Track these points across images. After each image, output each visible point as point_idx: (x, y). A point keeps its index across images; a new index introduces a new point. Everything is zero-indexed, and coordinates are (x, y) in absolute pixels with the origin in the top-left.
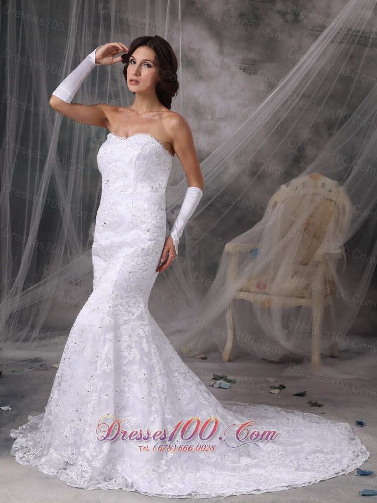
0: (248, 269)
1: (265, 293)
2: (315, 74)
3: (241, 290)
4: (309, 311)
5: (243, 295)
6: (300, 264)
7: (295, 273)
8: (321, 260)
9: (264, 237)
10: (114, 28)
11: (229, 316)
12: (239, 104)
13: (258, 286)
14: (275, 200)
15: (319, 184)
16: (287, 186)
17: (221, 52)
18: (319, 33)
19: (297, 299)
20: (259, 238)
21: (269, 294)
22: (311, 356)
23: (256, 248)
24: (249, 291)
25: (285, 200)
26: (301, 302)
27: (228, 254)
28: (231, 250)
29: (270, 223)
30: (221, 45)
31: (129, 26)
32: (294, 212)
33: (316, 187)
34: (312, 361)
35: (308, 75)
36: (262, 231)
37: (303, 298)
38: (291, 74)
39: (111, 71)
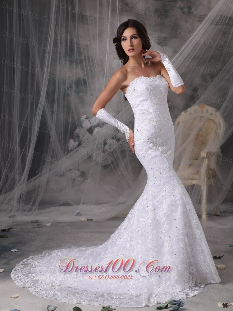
4: (199, 188)
6: (193, 159)
7: (190, 165)
8: (206, 156)
14: (178, 121)
15: (205, 110)
16: (185, 113)
18: (203, 19)
19: (192, 180)
22: (201, 215)
25: (184, 121)
26: (194, 182)
32: (190, 127)
33: (202, 112)
34: (202, 218)
37: (195, 179)
38: (187, 44)
39: (78, 47)
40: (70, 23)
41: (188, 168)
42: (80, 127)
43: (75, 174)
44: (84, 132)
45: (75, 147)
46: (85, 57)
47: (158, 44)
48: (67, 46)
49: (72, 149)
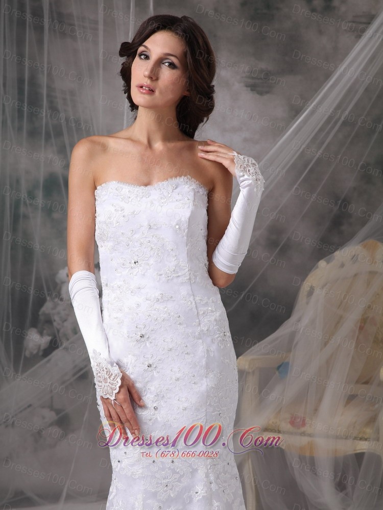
0: (274, 395)
1: (303, 434)
2: (361, 91)
3: (266, 430)
6: (357, 382)
9: (297, 343)
10: (49, 29)
12: (246, 140)
13: (292, 423)
21: (310, 435)
23: (286, 361)
25: (326, 284)
31: (73, 25)
35: (351, 91)
36: (293, 335)
38: (326, 88)
39: (48, 96)
40: (29, 35)
41: (345, 406)
42: (56, 296)
43: (44, 418)
44: (64, 310)
45: (42, 348)
46: (67, 120)
47: (249, 89)
48: (21, 91)
49: (35, 352)
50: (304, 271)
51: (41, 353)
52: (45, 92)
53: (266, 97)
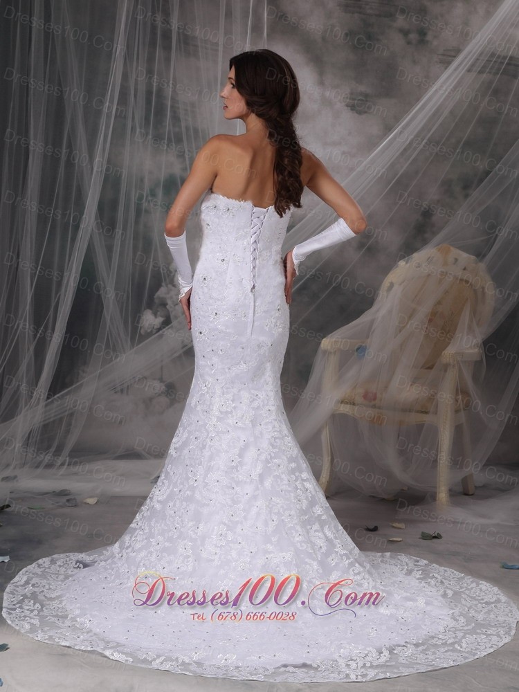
1: (374, 406)
2: (446, 113)
3: (342, 402)
4: (434, 431)
5: (345, 409)
6: (422, 367)
8: (451, 361)
9: (374, 331)
11: (325, 437)
12: (344, 153)
13: (365, 397)
14: (390, 281)
15: (451, 259)
16: (407, 263)
17: (321, 83)
18: (452, 58)
19: (419, 414)
20: (368, 332)
21: (379, 408)
22: (436, 493)
23: (364, 344)
24: (354, 404)
25: (404, 281)
26: (423, 418)
27: (325, 352)
28: (329, 348)
29: (383, 312)
30: (321, 73)
31: (196, 46)
32: (416, 297)
33: (445, 263)
34: (438, 499)
35: (436, 114)
37: (426, 413)
38: (414, 111)
39: (172, 107)
40: (159, 53)
42: (169, 284)
43: (154, 388)
45: (156, 327)
46: (187, 129)
47: (349, 108)
48: (148, 102)
49: (149, 331)
50: (386, 270)
51: (155, 331)
52: (169, 103)
53: (364, 116)
